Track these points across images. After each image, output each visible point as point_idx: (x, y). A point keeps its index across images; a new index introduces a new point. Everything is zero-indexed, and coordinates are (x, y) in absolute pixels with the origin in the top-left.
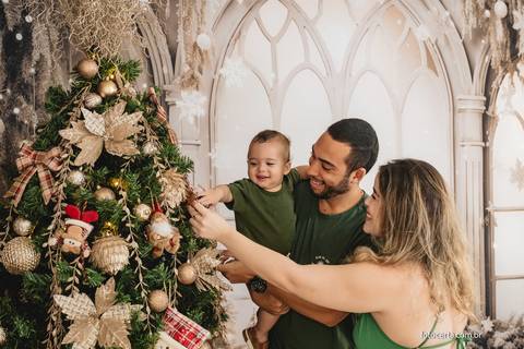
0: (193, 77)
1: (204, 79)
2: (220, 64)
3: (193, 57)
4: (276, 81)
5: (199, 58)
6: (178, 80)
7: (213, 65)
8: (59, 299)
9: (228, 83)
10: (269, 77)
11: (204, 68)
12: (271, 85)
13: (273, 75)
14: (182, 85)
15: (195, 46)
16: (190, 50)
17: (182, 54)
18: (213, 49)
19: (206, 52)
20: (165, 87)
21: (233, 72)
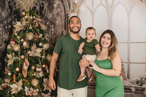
0: (74, 10)
1: (76, 10)
2: (80, 6)
3: (74, 5)
4: (93, 9)
5: (75, 6)
6: (70, 11)
7: (78, 7)
8: (8, 55)
9: (81, 11)
10: (91, 8)
11: (76, 8)
12: (92, 10)
13: (92, 8)
14: (71, 12)
15: (74, 3)
16: (73, 4)
17: (71, 5)
18: (78, 3)
19: (77, 4)
20: (68, 13)
21: (83, 8)
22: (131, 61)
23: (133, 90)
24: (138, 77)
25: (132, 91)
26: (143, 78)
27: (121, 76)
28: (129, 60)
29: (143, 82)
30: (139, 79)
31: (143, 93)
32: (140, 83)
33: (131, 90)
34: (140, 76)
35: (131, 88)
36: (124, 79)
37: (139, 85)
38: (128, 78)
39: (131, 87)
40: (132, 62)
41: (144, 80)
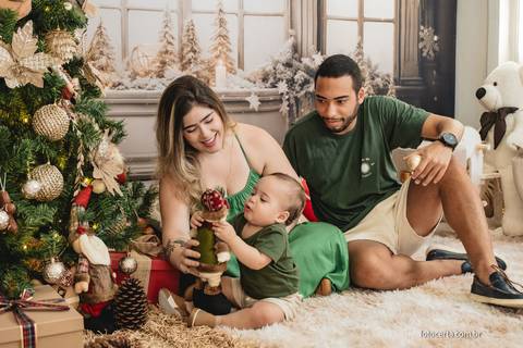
22: (247, 9)
23: (254, 103)
24: (267, 60)
25: (251, 107)
26: (277, 62)
27: (221, 62)
28: (241, 6)
29: (278, 76)
30: (269, 68)
31: (278, 110)
32: (271, 80)
33: (247, 103)
34: (272, 57)
35: (247, 99)
36: (230, 70)
37: (268, 85)
38: (241, 65)
39: (249, 94)
40: (252, 12)
41: (282, 68)
